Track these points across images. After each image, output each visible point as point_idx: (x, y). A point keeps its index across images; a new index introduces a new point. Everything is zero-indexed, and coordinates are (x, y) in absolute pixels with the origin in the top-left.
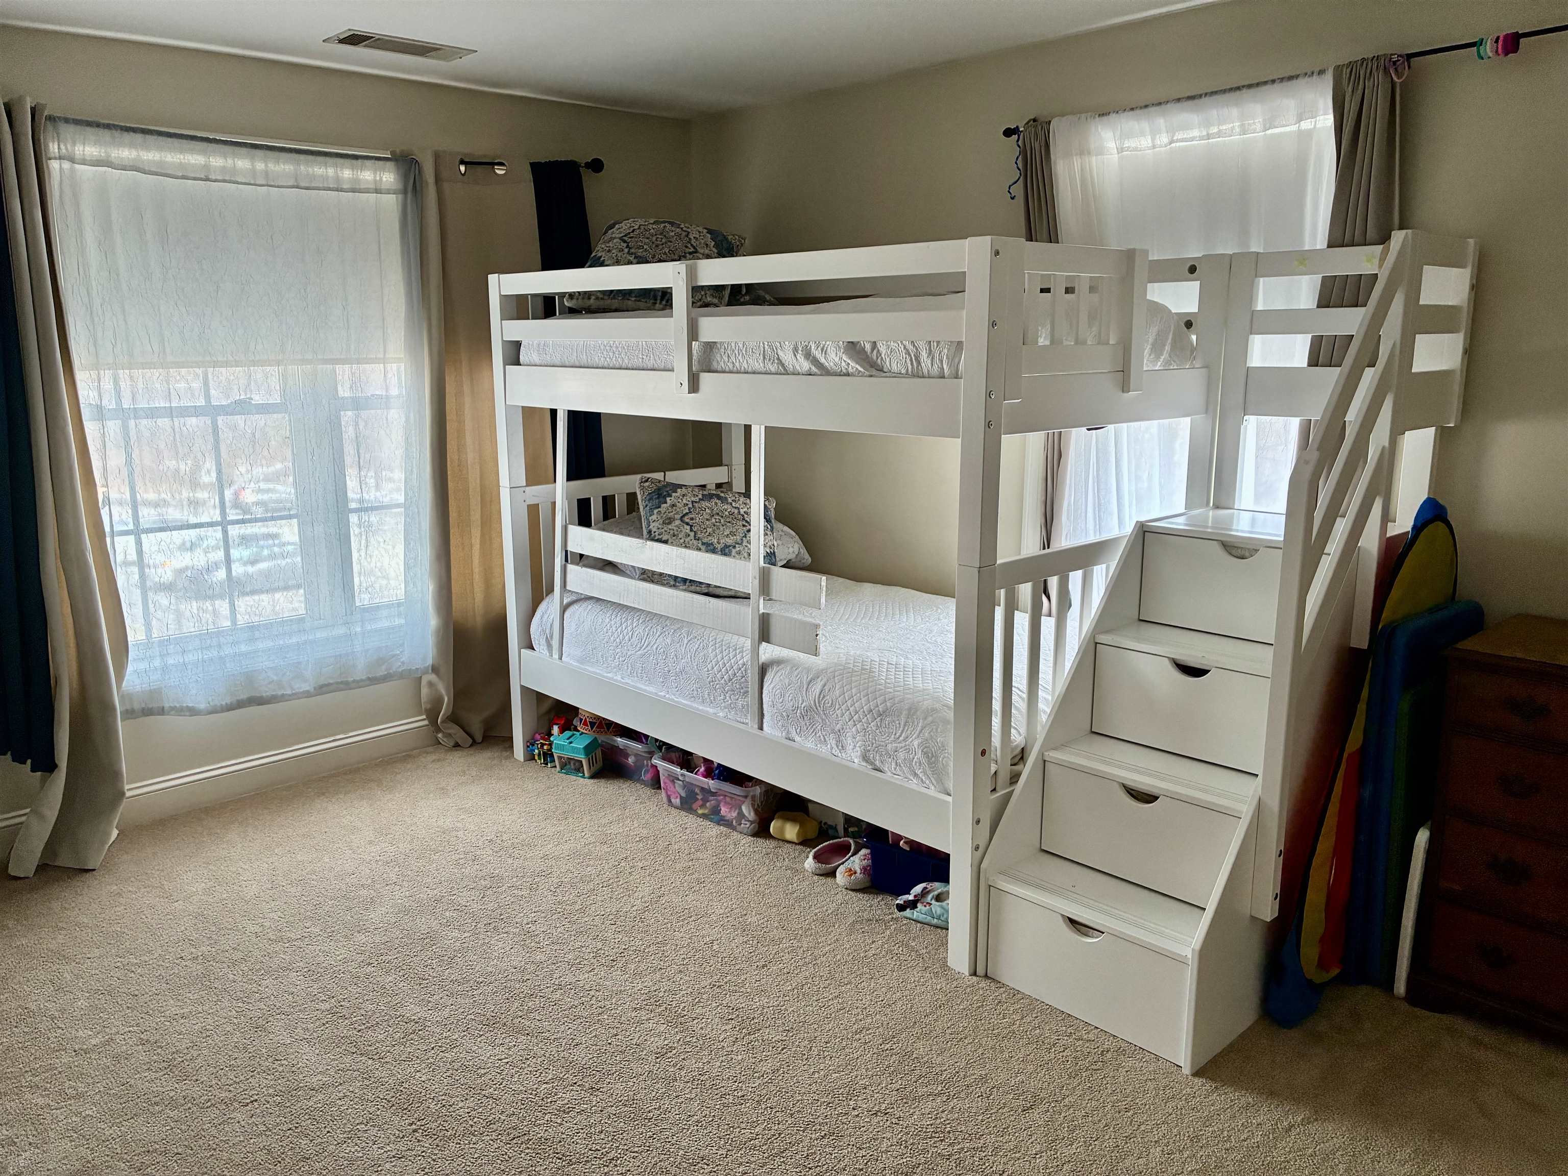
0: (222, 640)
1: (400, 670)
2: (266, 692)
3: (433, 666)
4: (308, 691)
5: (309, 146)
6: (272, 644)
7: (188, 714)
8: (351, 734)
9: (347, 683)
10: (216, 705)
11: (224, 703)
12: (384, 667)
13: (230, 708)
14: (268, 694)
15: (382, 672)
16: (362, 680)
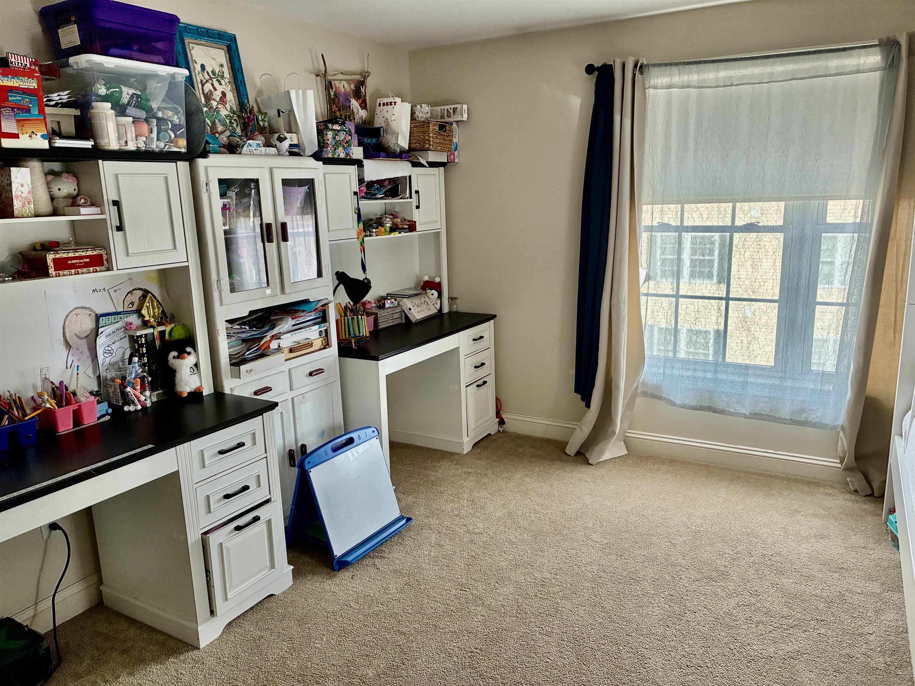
0: (697, 367)
1: (814, 421)
2: (721, 405)
3: (842, 426)
4: (745, 414)
5: (808, 49)
6: (726, 378)
7: (670, 404)
8: (779, 453)
9: (775, 418)
10: (686, 404)
11: (691, 404)
12: (804, 416)
13: (695, 408)
14: (720, 407)
15: (802, 418)
16: (785, 419)
